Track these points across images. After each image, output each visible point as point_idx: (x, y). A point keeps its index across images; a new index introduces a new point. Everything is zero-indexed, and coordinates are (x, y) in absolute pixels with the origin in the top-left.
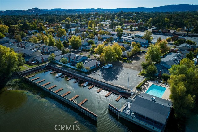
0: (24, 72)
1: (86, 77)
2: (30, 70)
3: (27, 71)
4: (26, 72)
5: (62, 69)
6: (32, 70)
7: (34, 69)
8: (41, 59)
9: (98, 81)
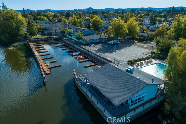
0: (34, 40)
1: (81, 48)
2: (40, 39)
3: (37, 40)
4: (35, 40)
5: (66, 41)
6: (42, 39)
7: (43, 39)
8: (55, 31)
9: (89, 51)
